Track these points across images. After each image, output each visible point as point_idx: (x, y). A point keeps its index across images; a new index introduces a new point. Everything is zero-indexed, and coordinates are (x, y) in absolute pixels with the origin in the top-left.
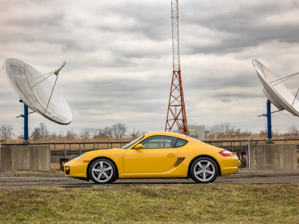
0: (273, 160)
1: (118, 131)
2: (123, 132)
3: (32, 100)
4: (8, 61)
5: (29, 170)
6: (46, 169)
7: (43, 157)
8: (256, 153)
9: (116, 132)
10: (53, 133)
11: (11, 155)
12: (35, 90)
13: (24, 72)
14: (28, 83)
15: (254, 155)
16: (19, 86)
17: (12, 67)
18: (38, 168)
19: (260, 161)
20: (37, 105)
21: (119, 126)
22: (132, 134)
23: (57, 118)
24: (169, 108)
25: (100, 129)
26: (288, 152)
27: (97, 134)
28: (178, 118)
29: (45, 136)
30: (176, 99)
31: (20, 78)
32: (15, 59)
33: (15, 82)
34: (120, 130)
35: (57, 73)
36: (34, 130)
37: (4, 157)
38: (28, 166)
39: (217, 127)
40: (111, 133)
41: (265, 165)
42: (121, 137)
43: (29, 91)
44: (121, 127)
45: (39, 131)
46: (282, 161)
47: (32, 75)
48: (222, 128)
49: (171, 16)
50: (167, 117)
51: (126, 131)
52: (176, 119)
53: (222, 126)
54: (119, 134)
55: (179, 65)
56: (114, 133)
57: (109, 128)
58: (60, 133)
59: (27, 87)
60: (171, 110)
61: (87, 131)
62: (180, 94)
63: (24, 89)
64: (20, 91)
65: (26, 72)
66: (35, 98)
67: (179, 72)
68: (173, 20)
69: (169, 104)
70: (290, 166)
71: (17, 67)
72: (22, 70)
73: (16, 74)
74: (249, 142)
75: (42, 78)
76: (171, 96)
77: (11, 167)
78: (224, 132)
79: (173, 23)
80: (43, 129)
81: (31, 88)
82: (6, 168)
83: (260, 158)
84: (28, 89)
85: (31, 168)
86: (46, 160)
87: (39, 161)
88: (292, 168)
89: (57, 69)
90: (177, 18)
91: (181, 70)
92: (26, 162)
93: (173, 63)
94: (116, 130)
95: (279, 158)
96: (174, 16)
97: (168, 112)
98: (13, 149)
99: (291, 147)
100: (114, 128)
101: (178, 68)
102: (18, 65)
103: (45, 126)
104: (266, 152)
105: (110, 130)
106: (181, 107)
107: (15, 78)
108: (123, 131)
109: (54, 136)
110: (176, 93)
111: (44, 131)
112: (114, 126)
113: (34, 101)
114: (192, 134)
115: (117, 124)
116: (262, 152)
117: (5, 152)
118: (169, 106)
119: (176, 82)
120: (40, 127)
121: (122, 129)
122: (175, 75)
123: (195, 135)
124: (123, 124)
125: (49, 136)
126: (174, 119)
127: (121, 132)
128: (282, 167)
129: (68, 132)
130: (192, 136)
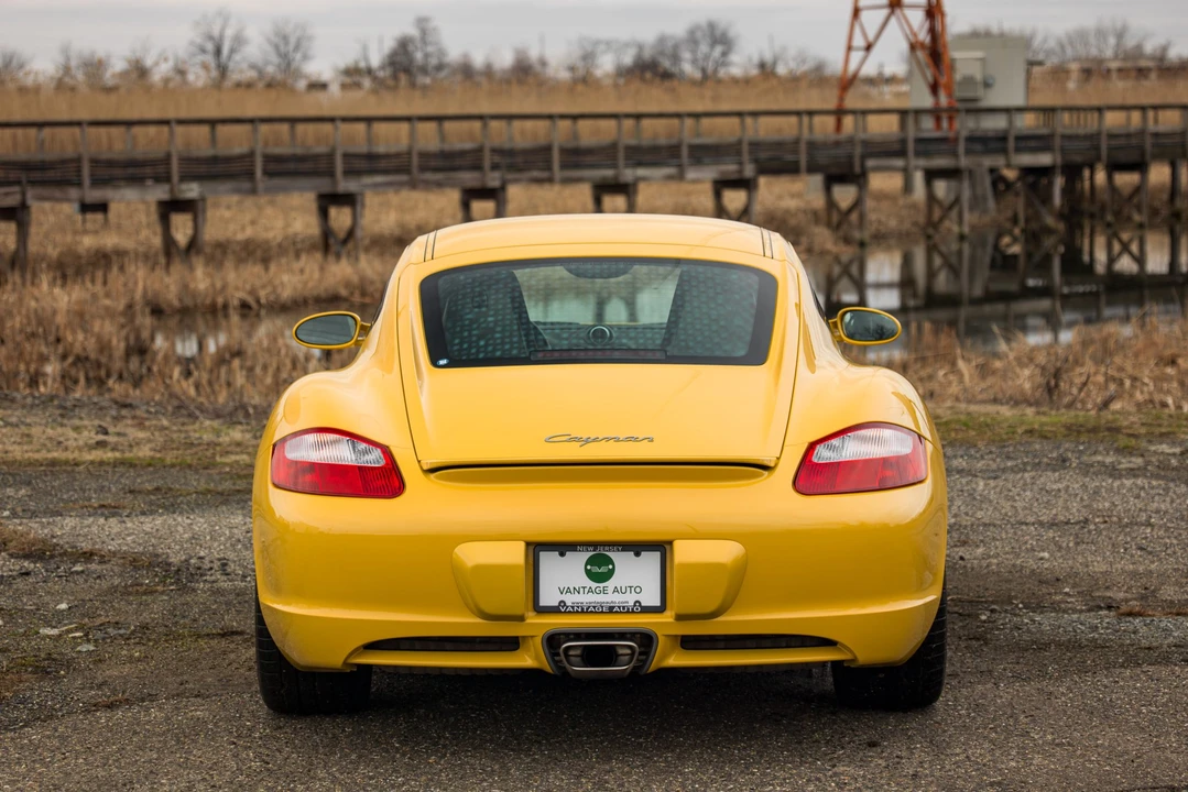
1: (707, 49)
10: (463, 57)
21: (708, 30)
25: (639, 41)
27: (628, 61)
28: (905, 2)
29: (436, 67)
34: (714, 44)
36: (394, 44)
39: (1082, 36)
40: (677, 58)
44: (717, 34)
45: (411, 48)
48: (1100, 40)
51: (734, 49)
52: (896, 5)
53: (1101, 34)
54: (712, 62)
56: (691, 57)
57: (672, 38)
58: (487, 57)
61: (590, 49)
78: (1109, 53)
80: (426, 40)
94: (697, 44)
100: (692, 39)
103: (434, 29)
105: (676, 46)
108: (725, 49)
109: (467, 66)
111: (430, 49)
112: (692, 32)
114: (969, 74)
115: (704, 24)
120: (416, 32)
121: (722, 43)
123: (979, 77)
124: (723, 24)
125: (450, 66)
126: (888, 3)
127: (718, 53)
129: (517, 51)
130: (969, 80)
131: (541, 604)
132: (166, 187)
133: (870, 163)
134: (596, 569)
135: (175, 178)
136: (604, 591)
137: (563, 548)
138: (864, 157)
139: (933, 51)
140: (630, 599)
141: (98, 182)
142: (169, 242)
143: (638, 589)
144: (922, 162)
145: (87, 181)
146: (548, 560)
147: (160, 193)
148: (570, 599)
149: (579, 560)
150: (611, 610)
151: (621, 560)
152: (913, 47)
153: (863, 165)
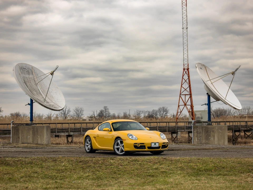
0: (210, 138)
1: (162, 113)
2: (166, 114)
3: (35, 93)
4: (18, 65)
5: (30, 143)
6: (44, 142)
7: (41, 134)
8: (197, 132)
9: (161, 114)
10: (113, 114)
11: (19, 132)
12: (39, 86)
13: (31, 72)
14: (35, 81)
15: (196, 134)
16: (26, 82)
17: (22, 69)
18: (38, 142)
19: (200, 139)
20: (39, 96)
21: (163, 109)
22: (172, 115)
23: (52, 106)
24: (180, 96)
25: (149, 111)
26: (221, 132)
27: (147, 115)
28: (187, 104)
29: (108, 116)
30: (185, 90)
31: (27, 77)
32: (24, 63)
33: (23, 80)
34: (164, 112)
35: (52, 74)
36: (100, 112)
37: (14, 134)
38: (30, 140)
40: (157, 114)
41: (204, 141)
42: (164, 117)
43: (34, 86)
44: (164, 110)
45: (103, 112)
46: (216, 138)
47: (38, 75)
48: (244, 111)
49: (182, 27)
50: (179, 103)
51: (168, 113)
52: (185, 105)
53: (245, 109)
54: (163, 115)
55: (188, 64)
56: (159, 114)
57: (155, 110)
58: (118, 114)
59: (33, 83)
60: (181, 98)
61: (139, 112)
62: (188, 86)
63: (30, 85)
64: (27, 86)
65: (34, 73)
66: (38, 91)
67: (188, 69)
68: (184, 30)
69: (180, 94)
70: (222, 142)
71: (26, 69)
72: (30, 71)
73: (25, 74)
74: (193, 124)
75: (45, 76)
76: (182, 87)
77: (19, 141)
79: (184, 33)
80: (106, 111)
81: (36, 85)
82: (15, 142)
83: (200, 136)
84: (34, 85)
85: (33, 142)
86: (44, 136)
87: (39, 137)
88: (224, 144)
89: (52, 71)
90: (187, 28)
91: (189, 68)
92: (30, 138)
93: (184, 63)
94: (160, 112)
95: (214, 137)
96: (185, 28)
97: (179, 99)
98: (21, 128)
99: (224, 128)
100: (160, 110)
101: (187, 67)
103: (108, 109)
104: (205, 131)
105: (156, 112)
106: (189, 96)
107: (24, 77)
108: (166, 112)
109: (114, 116)
110: (186, 86)
111: (107, 113)
112: (159, 109)
113: (37, 94)
114: (198, 116)
115: (162, 108)
116: (201, 132)
118: (180, 95)
119: (186, 77)
120: (104, 109)
121: (165, 111)
122: (185, 71)
123: (200, 117)
124: (166, 108)
125: (111, 116)
126: (184, 104)
127: (165, 113)
128: (216, 143)
129: (124, 113)
130: (199, 117)
132: (68, 133)
133: (178, 130)
135: (69, 132)
138: (177, 129)
139: (192, 113)
141: (58, 132)
142: (68, 141)
144: (187, 130)
145: (56, 132)
147: (67, 134)
152: (189, 112)
153: (177, 131)
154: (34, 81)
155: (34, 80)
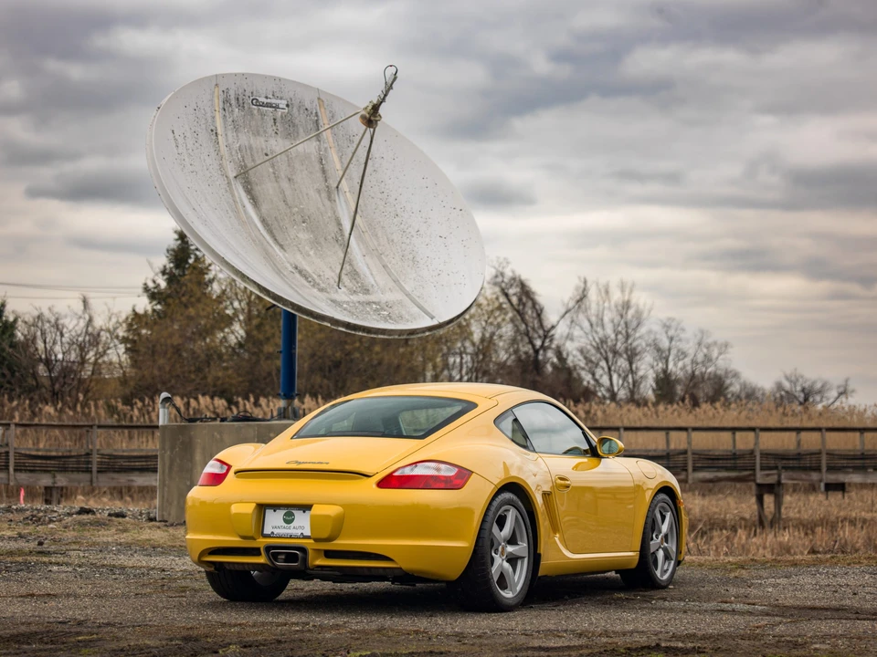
11: (191, 459)
12: (346, 202)
13: (311, 126)
14: (324, 171)
17: (241, 105)
23: (379, 309)
31: (277, 148)
33: (229, 166)
35: (370, 119)
43: (315, 201)
64: (252, 198)
71: (277, 107)
72: (300, 118)
73: (256, 134)
84: (313, 194)
102: (285, 102)
107: (243, 150)
113: (315, 243)
117: (172, 448)
131: (265, 532)
134: (288, 518)
136: (289, 528)
137: (275, 507)
140: (298, 532)
143: (302, 528)
146: (269, 513)
148: (276, 531)
149: (281, 513)
150: (291, 537)
151: (298, 514)
154: (319, 175)
155: (318, 167)
